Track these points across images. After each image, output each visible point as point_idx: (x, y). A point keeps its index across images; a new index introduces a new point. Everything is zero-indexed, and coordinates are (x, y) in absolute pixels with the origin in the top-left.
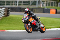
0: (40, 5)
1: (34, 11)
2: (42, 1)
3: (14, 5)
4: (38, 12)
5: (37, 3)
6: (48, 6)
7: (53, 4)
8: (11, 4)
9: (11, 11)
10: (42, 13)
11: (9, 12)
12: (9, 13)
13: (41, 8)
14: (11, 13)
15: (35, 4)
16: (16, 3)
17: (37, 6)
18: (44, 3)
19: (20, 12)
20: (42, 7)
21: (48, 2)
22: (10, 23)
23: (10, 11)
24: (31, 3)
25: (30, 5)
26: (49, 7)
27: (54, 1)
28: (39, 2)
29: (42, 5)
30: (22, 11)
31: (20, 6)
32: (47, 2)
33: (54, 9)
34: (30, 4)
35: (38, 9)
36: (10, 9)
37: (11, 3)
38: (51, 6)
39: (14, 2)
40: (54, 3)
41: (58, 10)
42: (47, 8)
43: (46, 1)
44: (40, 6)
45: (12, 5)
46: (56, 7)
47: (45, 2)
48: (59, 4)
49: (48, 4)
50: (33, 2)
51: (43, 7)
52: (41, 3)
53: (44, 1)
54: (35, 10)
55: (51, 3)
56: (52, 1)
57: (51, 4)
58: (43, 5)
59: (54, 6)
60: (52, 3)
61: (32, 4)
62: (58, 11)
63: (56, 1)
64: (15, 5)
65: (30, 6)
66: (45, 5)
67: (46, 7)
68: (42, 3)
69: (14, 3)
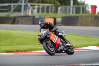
0: (27, 11)
1: (18, 21)
2: (31, 5)
4: (24, 24)
5: (23, 9)
6: (40, 13)
7: (50, 10)
10: (31, 24)
13: (30, 16)
15: (19, 11)
17: (22, 14)
18: (34, 9)
20: (30, 14)
21: (41, 7)
24: (12, 9)
25: (12, 11)
26: (42, 14)
27: (50, 5)
28: (26, 6)
29: (30, 11)
32: (39, 5)
33: (50, 18)
34: (10, 10)
35: (24, 18)
38: (45, 13)
40: (50, 7)
41: (57, 19)
42: (40, 16)
43: (37, 4)
44: (27, 14)
46: (54, 15)
47: (36, 7)
48: (60, 8)
49: (40, 10)
50: (15, 6)
51: (33, 15)
52: (29, 8)
53: (35, 5)
54: (20, 20)
55: (46, 8)
56: (48, 5)
57: (45, 10)
58: (32, 12)
59: (50, 13)
60: (48, 7)
61: (14, 11)
62: (57, 21)
63: (54, 3)
65: (12, 13)
66: (35, 11)
67: (37, 15)
68: (31, 7)
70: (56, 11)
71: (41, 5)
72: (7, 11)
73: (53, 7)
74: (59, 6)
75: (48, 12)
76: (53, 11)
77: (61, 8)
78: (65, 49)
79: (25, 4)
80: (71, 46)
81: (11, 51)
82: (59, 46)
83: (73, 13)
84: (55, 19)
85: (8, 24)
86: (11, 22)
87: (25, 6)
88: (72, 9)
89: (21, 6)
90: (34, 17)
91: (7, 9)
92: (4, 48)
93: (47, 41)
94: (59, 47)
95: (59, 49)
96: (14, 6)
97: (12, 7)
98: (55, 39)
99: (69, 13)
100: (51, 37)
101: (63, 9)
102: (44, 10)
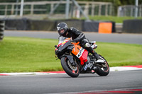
0: (74, 13)
2: (80, 4)
3: (14, 14)
5: (67, 9)
6: (93, 16)
7: (106, 10)
8: (6, 13)
9: (6, 29)
11: (2, 31)
12: (2, 33)
13: (78, 20)
14: (5, 32)
15: (63, 12)
16: (17, 9)
17: (67, 16)
18: (83, 9)
19: (27, 30)
20: (78, 16)
21: (93, 6)
22: (5, 57)
23: (3, 29)
24: (52, 9)
25: (52, 12)
26: (96, 16)
27: (107, 4)
28: (72, 5)
29: (78, 12)
30: (32, 27)
31: (28, 17)
32: (90, 4)
33: (107, 22)
34: (50, 11)
36: (3, 24)
37: (6, 10)
38: (100, 15)
39: (13, 7)
40: (107, 7)
41: (117, 24)
42: (92, 20)
43: (87, 3)
45: (9, 13)
46: (112, 18)
47: (87, 7)
49: (93, 11)
50: (57, 6)
51: (83, 18)
52: (77, 8)
53: (85, 4)
55: (100, 8)
56: (103, 3)
57: (100, 11)
58: (81, 13)
59: (107, 16)
60: (103, 7)
61: (56, 12)
62: (117, 27)
63: (113, 2)
64: (16, 13)
65: (52, 15)
66: (86, 12)
67: (88, 19)
68: (79, 7)
69: (13, 10)
70: (115, 13)
71: (94, 4)
72: (44, 12)
73: (111, 7)
74: (119, 6)
75: (103, 13)
76: (110, 13)
77: (123, 9)
78: (95, 68)
79: (71, 2)
80: (104, 64)
81: (51, 69)
82: (85, 62)
83: (138, 15)
84: (114, 24)
85: (46, 30)
86: (50, 28)
87: (70, 4)
88: (137, 9)
89: (64, 5)
90: (83, 21)
91: (45, 10)
92: (40, 66)
93: (68, 56)
94: (85, 64)
95: (85, 68)
96: (55, 5)
97: (52, 6)
98: (80, 52)
99: (134, 15)
100: (74, 50)
101: (125, 9)
102: (98, 12)
